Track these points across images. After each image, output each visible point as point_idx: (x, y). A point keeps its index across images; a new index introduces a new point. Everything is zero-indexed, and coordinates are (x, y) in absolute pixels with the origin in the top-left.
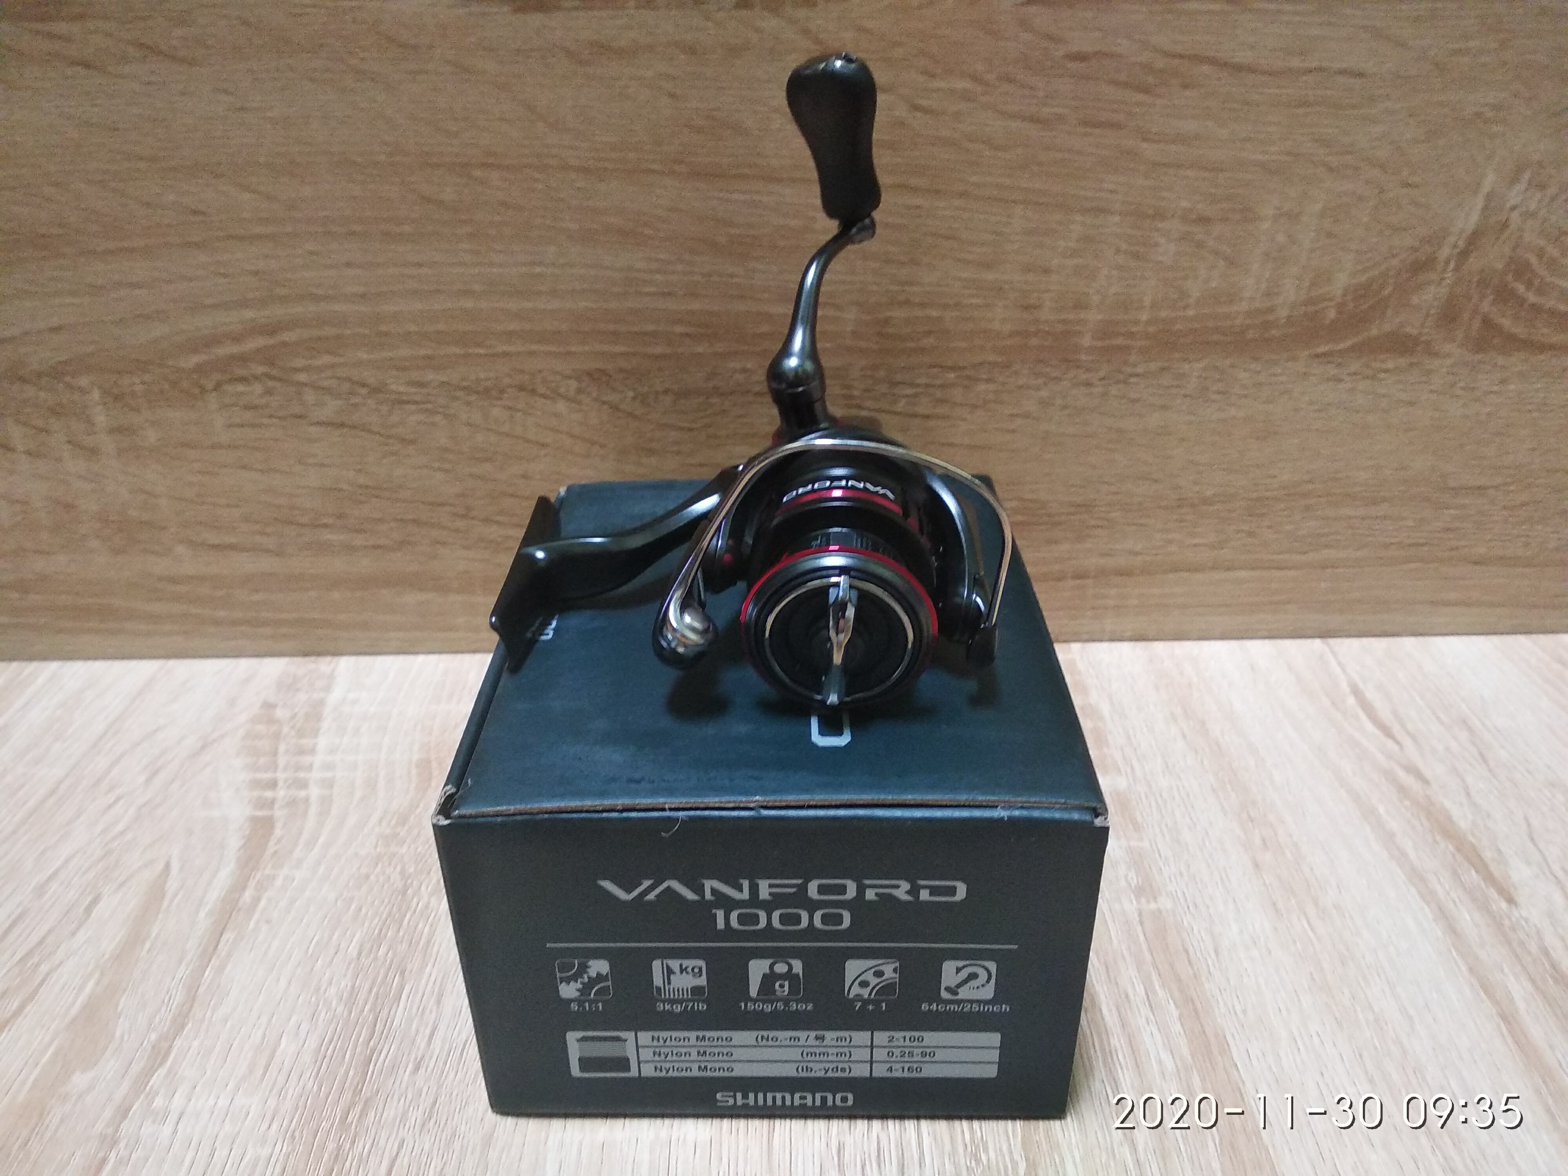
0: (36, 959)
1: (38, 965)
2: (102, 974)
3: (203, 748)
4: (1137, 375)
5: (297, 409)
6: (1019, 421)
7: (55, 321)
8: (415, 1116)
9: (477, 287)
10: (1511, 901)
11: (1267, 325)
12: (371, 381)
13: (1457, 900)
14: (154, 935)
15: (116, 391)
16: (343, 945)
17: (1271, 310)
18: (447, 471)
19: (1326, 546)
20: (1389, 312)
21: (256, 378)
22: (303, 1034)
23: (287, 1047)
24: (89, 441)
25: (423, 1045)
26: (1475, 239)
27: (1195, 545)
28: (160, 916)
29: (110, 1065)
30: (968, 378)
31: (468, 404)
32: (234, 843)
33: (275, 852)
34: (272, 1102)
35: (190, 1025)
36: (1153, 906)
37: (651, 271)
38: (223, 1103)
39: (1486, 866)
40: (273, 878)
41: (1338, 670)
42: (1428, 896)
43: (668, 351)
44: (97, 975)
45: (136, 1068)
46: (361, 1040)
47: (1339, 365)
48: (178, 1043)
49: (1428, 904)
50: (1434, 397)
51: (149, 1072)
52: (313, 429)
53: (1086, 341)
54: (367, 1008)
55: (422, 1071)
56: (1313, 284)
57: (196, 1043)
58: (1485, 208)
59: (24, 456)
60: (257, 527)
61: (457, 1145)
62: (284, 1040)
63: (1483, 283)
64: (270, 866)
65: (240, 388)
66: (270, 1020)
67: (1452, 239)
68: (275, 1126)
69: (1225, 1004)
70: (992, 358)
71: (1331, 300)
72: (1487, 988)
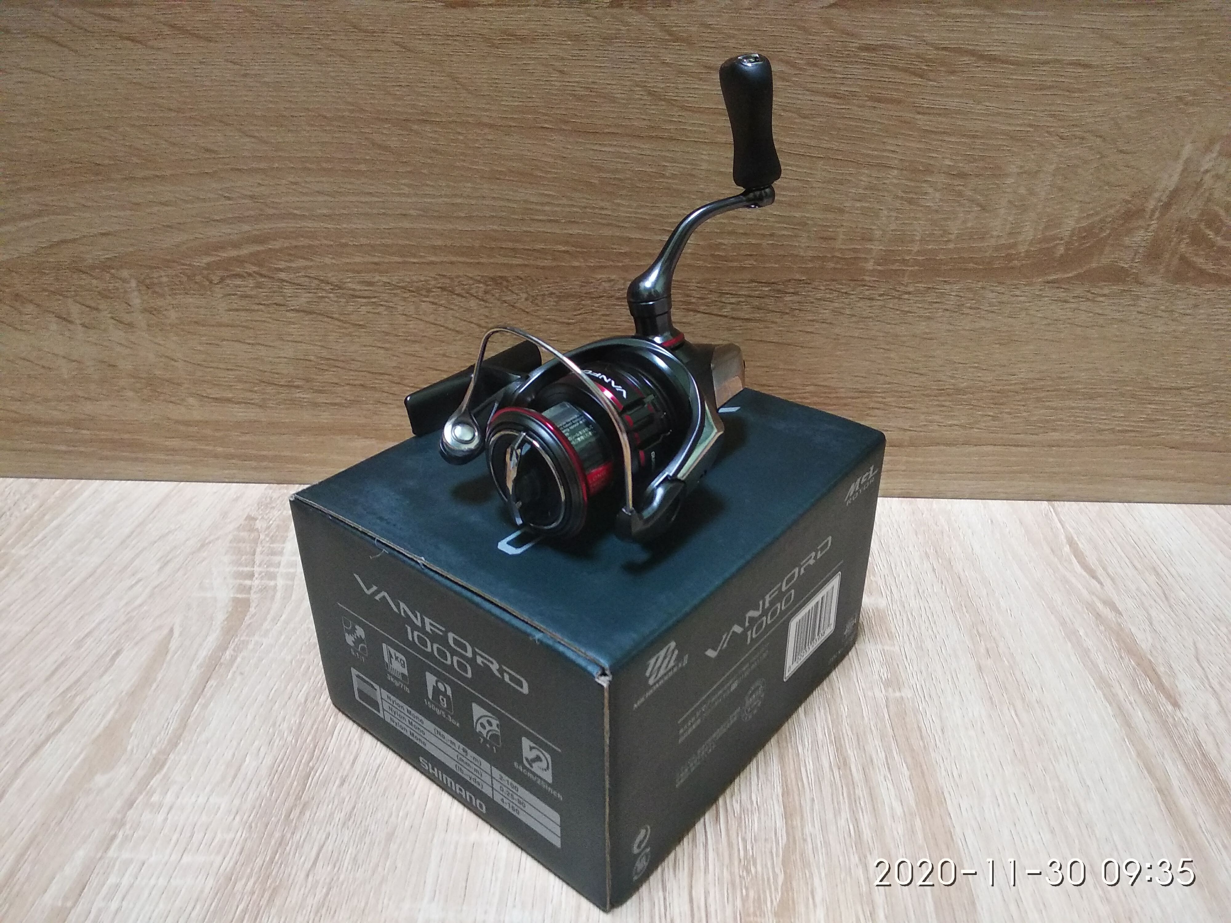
0: (73, 692)
1: (76, 695)
2: (120, 705)
3: (203, 546)
4: (909, 293)
5: (279, 299)
6: (817, 325)
7: (106, 229)
8: (339, 816)
9: (412, 212)
10: (1176, 705)
11: (1009, 258)
12: (333, 279)
13: (1133, 701)
14: (159, 678)
15: (148, 281)
16: (295, 693)
17: (1013, 246)
18: (386, 349)
19: (1055, 430)
20: (1107, 249)
21: (250, 275)
22: (262, 754)
23: (250, 763)
24: (127, 318)
25: (348, 767)
26: (1175, 194)
27: (951, 426)
28: (165, 665)
29: (122, 770)
30: (779, 291)
31: (404, 299)
32: (220, 617)
33: (249, 625)
34: (237, 802)
35: (181, 743)
36: (898, 694)
37: (542, 204)
38: (202, 800)
39: (1159, 677)
40: (248, 642)
41: (1059, 525)
42: (1111, 698)
43: (554, 264)
44: (117, 706)
45: (140, 773)
46: (303, 761)
47: (1066, 290)
48: (172, 756)
49: (1110, 704)
50: (1140, 316)
51: (151, 775)
52: (289, 314)
53: (870, 266)
54: (310, 738)
55: (346, 785)
56: (1046, 228)
57: (185, 757)
58: (1183, 171)
59: (80, 327)
60: (247, 386)
61: (368, 840)
62: (247, 759)
63: (1181, 230)
64: (245, 634)
65: (238, 282)
66: (239, 744)
67: (1157, 195)
68: (238, 818)
69: (946, 770)
70: (798, 277)
71: (1062, 239)
72: (1150, 769)
